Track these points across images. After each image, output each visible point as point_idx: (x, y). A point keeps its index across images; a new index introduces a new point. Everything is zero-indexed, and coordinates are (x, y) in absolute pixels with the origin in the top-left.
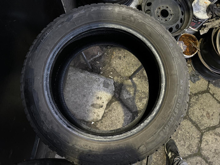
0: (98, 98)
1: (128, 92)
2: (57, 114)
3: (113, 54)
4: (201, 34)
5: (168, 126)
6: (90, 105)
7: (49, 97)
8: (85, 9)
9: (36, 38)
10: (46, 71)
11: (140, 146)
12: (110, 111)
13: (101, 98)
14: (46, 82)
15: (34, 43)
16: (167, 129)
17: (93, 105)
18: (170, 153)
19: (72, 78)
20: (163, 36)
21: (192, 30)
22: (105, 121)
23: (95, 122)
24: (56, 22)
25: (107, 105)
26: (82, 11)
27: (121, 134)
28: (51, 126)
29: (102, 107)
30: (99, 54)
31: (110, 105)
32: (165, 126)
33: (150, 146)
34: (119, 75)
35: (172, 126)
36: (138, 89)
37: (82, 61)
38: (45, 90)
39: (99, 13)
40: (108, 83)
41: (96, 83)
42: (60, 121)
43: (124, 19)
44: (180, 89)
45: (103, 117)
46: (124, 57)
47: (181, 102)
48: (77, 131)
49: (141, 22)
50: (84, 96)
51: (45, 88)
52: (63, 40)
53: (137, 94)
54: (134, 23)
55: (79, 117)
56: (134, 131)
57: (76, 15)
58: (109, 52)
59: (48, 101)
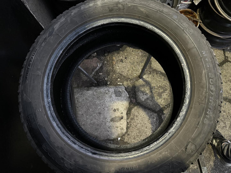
0: (115, 110)
1: (143, 92)
2: (75, 144)
3: (113, 60)
4: (196, 4)
5: (210, 109)
6: (109, 120)
7: (59, 127)
8: (64, 15)
9: (22, 68)
10: (45, 99)
11: (187, 146)
12: (132, 119)
13: (118, 110)
14: (50, 112)
15: (22, 73)
16: (210, 114)
17: (112, 120)
18: (214, 141)
19: (80, 100)
20: (162, 12)
21: (185, 4)
22: (132, 132)
23: (122, 137)
24: (38, 42)
25: (127, 114)
26: (62, 19)
27: (158, 139)
28: (73, 160)
29: (122, 118)
30: (99, 65)
31: (130, 113)
32: (207, 110)
33: (199, 141)
34: (127, 79)
35: (215, 108)
36: (153, 85)
37: (85, 78)
38: (52, 121)
39: (81, 14)
40: (119, 91)
41: (107, 95)
42: (82, 151)
43: (111, 10)
44: (206, 62)
45: (128, 128)
46: (126, 58)
47: (213, 76)
48: (105, 156)
49: (132, 6)
50: (100, 113)
51: (51, 119)
52: (52, 59)
53: (154, 91)
54: (123, 10)
55: (102, 138)
56: (172, 130)
57: (57, 26)
58: (108, 59)
59: (60, 132)
